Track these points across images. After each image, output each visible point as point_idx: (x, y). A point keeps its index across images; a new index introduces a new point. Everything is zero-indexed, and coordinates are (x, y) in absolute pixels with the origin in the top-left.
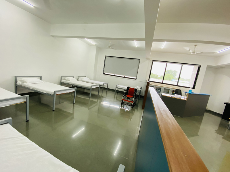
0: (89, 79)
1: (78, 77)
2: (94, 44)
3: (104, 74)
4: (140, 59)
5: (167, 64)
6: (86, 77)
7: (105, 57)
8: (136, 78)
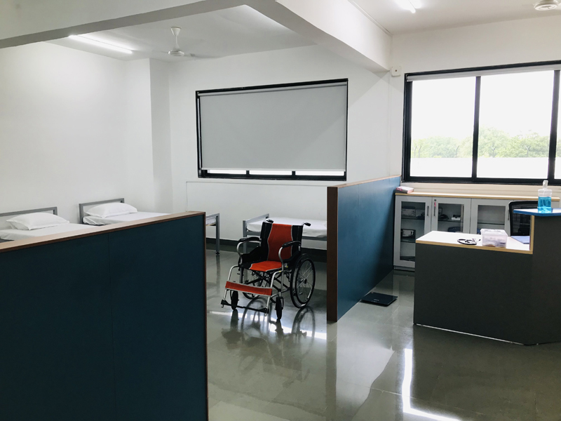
0: (135, 210)
1: (81, 206)
2: (131, 53)
3: (204, 174)
4: (346, 80)
5: (478, 79)
6: (122, 201)
7: (197, 97)
8: (345, 173)
